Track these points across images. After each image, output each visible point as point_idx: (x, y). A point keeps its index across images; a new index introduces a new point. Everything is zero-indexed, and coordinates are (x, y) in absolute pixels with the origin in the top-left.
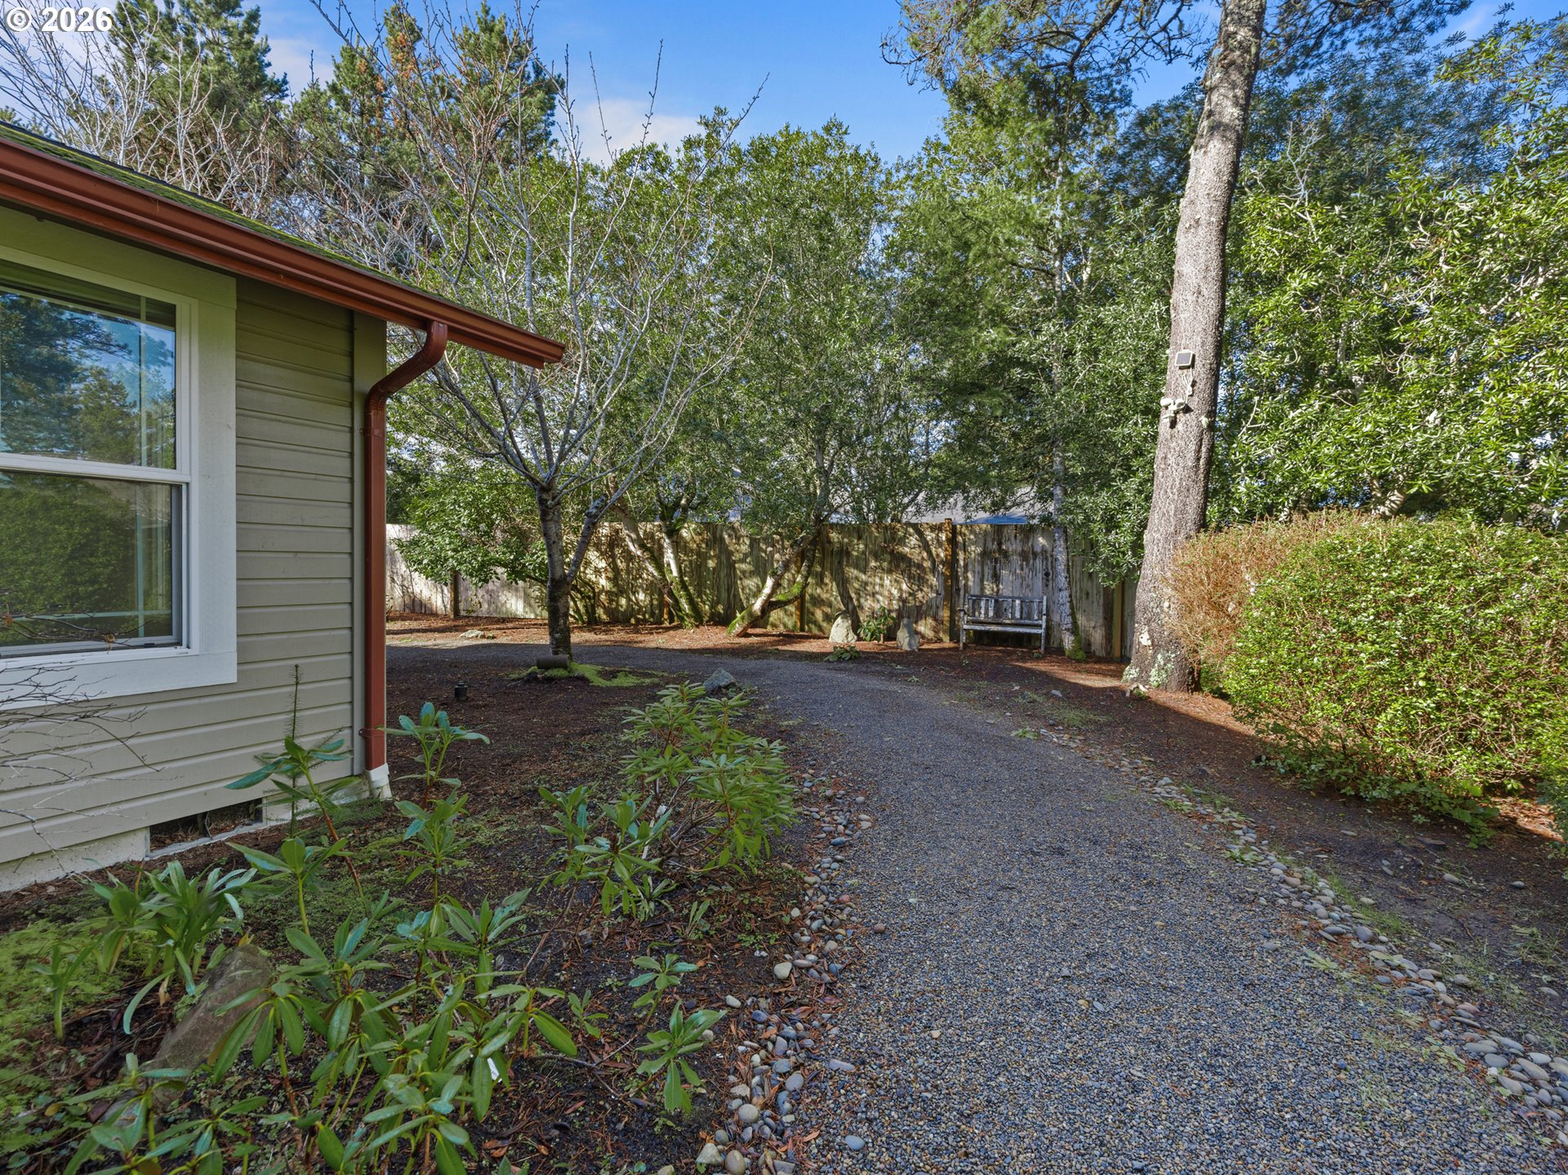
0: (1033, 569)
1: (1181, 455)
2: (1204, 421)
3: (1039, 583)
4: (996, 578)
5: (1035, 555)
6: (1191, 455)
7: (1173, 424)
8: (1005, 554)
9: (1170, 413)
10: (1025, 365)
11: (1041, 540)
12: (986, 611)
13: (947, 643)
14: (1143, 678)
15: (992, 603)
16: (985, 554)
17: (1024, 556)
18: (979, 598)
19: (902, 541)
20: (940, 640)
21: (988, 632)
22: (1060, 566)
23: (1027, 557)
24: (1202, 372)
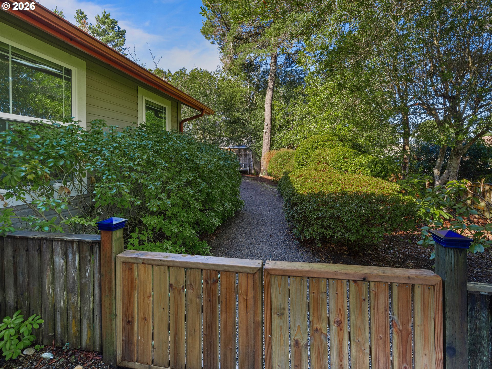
0: (246, 158)
1: (266, 139)
2: (269, 134)
3: (248, 160)
4: (239, 160)
5: (247, 155)
6: (268, 139)
7: (265, 134)
8: (241, 155)
22: (251, 157)
23: (245, 155)
24: (269, 126)
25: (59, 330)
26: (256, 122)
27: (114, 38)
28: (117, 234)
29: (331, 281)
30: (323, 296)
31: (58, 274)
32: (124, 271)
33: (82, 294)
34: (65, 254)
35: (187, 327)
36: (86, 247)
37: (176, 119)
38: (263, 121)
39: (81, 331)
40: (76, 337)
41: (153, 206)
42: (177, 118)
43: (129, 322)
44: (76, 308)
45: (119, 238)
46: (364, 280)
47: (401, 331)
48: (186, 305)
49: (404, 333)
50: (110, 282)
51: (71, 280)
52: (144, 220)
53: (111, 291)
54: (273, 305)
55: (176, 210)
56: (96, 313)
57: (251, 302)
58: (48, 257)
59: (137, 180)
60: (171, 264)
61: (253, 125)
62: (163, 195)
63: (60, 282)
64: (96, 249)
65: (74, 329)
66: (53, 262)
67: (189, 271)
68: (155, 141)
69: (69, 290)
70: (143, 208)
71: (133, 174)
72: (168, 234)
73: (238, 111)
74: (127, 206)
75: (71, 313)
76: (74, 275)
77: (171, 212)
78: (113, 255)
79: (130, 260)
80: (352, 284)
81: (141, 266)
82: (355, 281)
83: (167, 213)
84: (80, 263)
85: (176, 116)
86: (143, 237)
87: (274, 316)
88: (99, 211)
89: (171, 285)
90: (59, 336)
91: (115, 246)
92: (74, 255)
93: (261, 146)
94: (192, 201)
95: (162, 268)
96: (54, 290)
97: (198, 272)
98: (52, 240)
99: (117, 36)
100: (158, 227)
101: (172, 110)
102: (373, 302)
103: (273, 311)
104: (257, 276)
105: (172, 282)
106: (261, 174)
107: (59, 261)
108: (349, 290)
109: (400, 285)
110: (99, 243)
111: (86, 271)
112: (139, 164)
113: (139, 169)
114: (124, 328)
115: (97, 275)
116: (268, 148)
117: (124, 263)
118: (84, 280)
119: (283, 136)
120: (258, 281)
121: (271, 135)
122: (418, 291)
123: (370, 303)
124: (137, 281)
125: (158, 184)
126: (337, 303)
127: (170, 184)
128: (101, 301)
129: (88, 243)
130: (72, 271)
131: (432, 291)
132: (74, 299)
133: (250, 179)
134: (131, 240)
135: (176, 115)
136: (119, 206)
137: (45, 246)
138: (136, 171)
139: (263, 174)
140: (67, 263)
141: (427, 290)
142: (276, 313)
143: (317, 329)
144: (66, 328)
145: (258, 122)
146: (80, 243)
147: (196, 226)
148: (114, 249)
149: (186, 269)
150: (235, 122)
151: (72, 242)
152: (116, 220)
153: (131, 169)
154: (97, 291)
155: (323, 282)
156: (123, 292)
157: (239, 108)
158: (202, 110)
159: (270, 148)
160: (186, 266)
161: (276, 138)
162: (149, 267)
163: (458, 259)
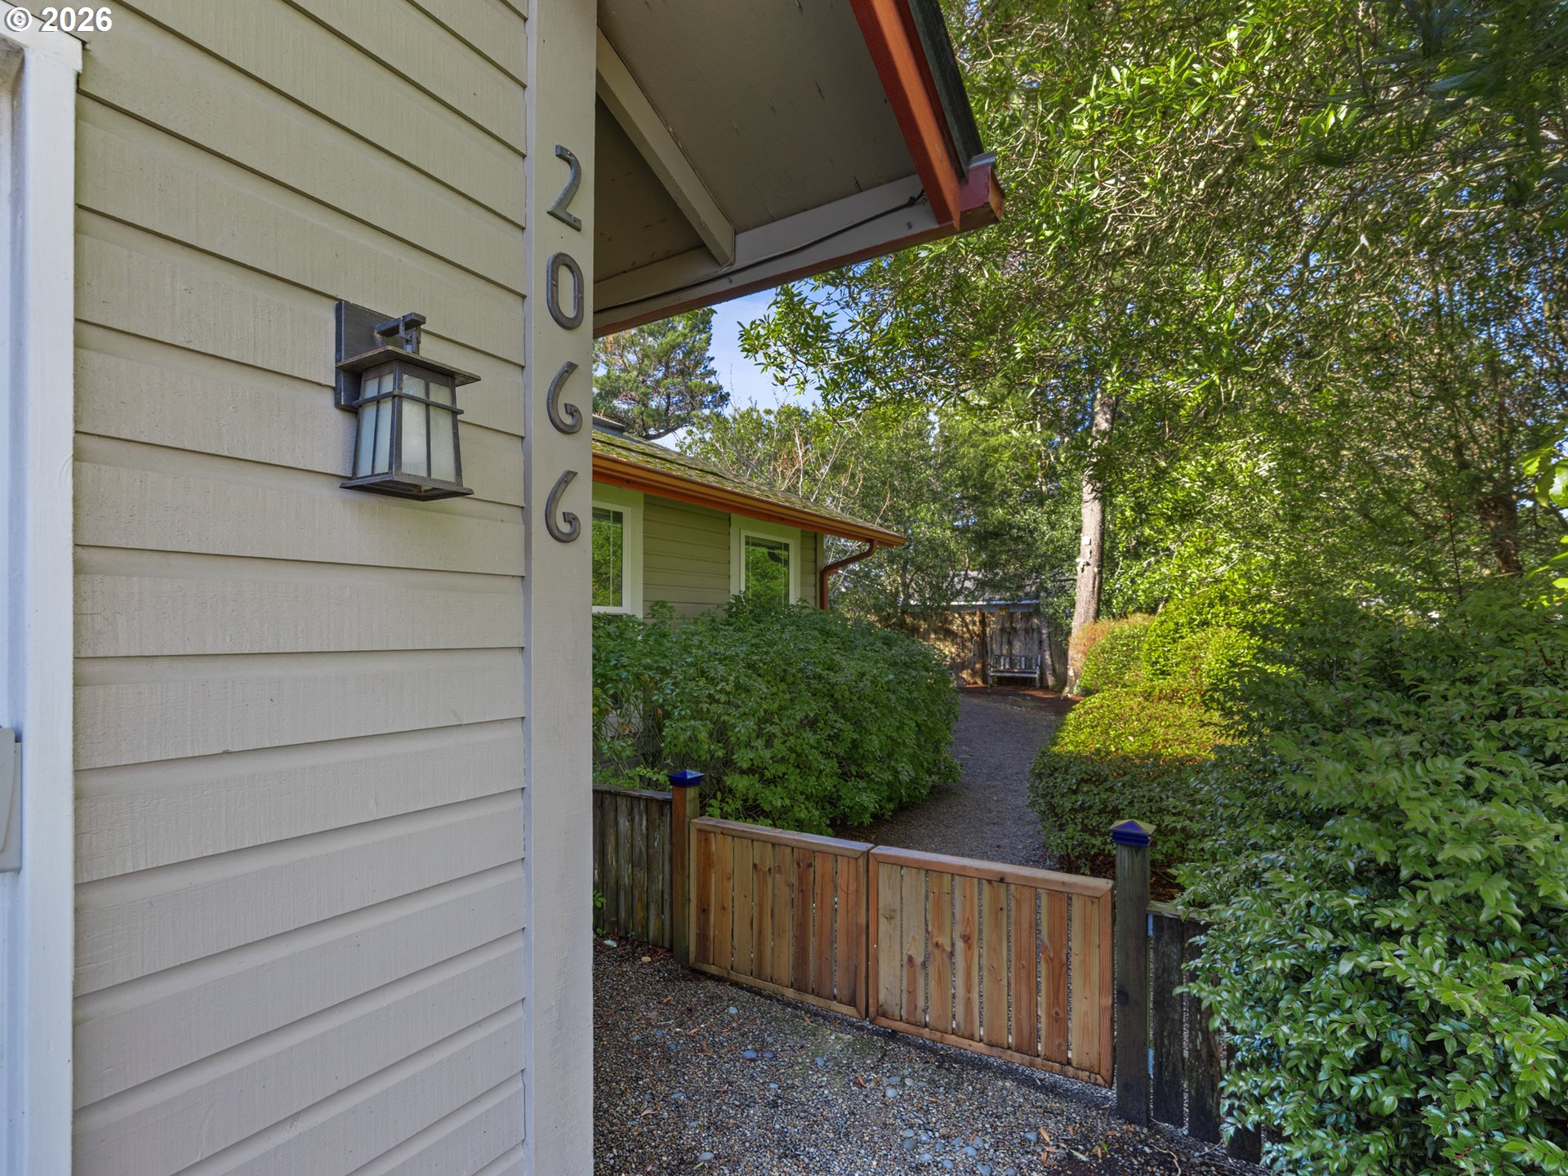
0: (1032, 639)
1: (1086, 586)
2: (1096, 570)
3: (1036, 647)
4: (1010, 644)
5: (1033, 630)
6: (1091, 586)
7: (1083, 570)
8: (1014, 629)
9: (1081, 566)
10: (1019, 529)
11: (1036, 621)
12: (1004, 665)
13: (980, 682)
14: (1071, 692)
15: (1008, 660)
16: (1003, 630)
17: (1027, 631)
18: (1000, 657)
19: (951, 622)
20: (975, 683)
21: (1005, 678)
22: (1045, 636)
23: (1028, 631)
24: (1094, 547)
25: (623, 914)
26: (1057, 534)
27: (685, 336)
28: (692, 793)
29: (957, 878)
30: (947, 898)
31: (622, 840)
32: (699, 842)
33: (649, 870)
34: (631, 813)
35: (773, 924)
36: (654, 808)
37: (813, 564)
38: (1079, 530)
39: (647, 919)
40: (643, 927)
41: (743, 758)
42: (815, 561)
43: (704, 911)
44: (642, 887)
45: (694, 799)
46: (1002, 880)
47: (1051, 960)
48: (774, 895)
49: (1056, 963)
50: (683, 855)
51: (637, 850)
52: (728, 781)
53: (684, 867)
54: (881, 905)
55: (782, 769)
56: (666, 897)
57: (852, 898)
58: (611, 816)
59: (719, 717)
60: (755, 837)
61: (1047, 543)
62: (759, 743)
63: (625, 851)
64: (667, 810)
65: (639, 915)
66: (617, 824)
67: (777, 848)
68: (752, 645)
69: (634, 863)
70: (728, 763)
71: (714, 707)
72: (767, 808)
73: (1003, 503)
74: (705, 756)
75: (636, 894)
76: (640, 843)
77: (773, 771)
78: (687, 820)
79: (707, 828)
80: (985, 885)
81: (720, 837)
82: (989, 881)
83: (767, 773)
84: (647, 829)
85: (813, 558)
86: (726, 808)
87: (882, 920)
88: (669, 761)
89: (755, 866)
90: (622, 922)
91: (690, 807)
92: (641, 816)
93: (1073, 605)
94: (815, 757)
95: (745, 841)
96: (617, 861)
97: (788, 850)
98: (616, 794)
99: (691, 331)
100: (751, 795)
101: (803, 547)
102: (1013, 913)
103: (881, 912)
104: (861, 862)
105: (757, 861)
106: (1067, 689)
107: (624, 823)
108: (980, 894)
109: (1052, 893)
110: (669, 802)
111: (655, 839)
112: (721, 691)
113: (723, 698)
114: (698, 918)
115: (667, 846)
116: (1092, 612)
117: (700, 831)
118: (651, 851)
119: (1141, 574)
120: (862, 869)
121: (1100, 572)
122: (1077, 905)
123: (1008, 917)
124: (715, 857)
125: (751, 723)
126: (964, 910)
127: (773, 724)
128: (671, 880)
129: (658, 801)
130: (638, 838)
131: (1096, 906)
132: (641, 875)
133: (1031, 704)
134: (710, 809)
135: (811, 556)
136: (694, 756)
137: (607, 802)
138: (718, 701)
139: (1075, 690)
140: (632, 825)
141: (1089, 903)
142: (884, 916)
143: (937, 944)
144: (631, 911)
145: (1061, 535)
146: (648, 800)
147: (828, 806)
148: (688, 812)
149: (773, 845)
150: (996, 535)
151: (639, 798)
152: (692, 774)
153: (712, 699)
154: (667, 867)
155: (947, 878)
156: (698, 870)
157: (1008, 493)
158: (870, 541)
159: (1098, 614)
160: (773, 841)
161: (1120, 582)
162: (730, 838)
163: (1133, 862)
